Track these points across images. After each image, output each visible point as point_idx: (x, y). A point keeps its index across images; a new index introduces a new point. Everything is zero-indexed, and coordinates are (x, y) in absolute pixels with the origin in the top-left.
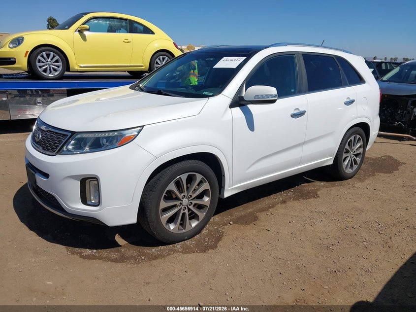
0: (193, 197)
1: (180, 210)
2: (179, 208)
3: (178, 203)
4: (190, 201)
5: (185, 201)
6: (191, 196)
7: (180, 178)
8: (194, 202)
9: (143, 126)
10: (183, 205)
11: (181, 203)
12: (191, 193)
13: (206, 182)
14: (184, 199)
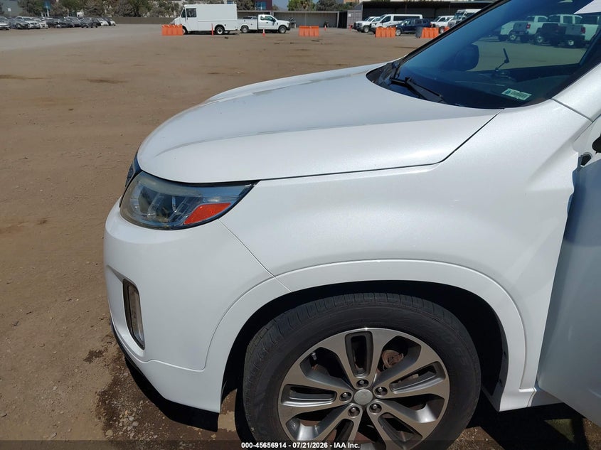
0: (387, 396)
1: (341, 408)
2: (338, 403)
3: (340, 389)
4: (377, 401)
5: (364, 395)
6: (385, 390)
7: (369, 332)
8: (387, 408)
9: (256, 182)
10: (353, 401)
11: (349, 394)
12: (386, 384)
13: (443, 376)
14: (363, 390)
